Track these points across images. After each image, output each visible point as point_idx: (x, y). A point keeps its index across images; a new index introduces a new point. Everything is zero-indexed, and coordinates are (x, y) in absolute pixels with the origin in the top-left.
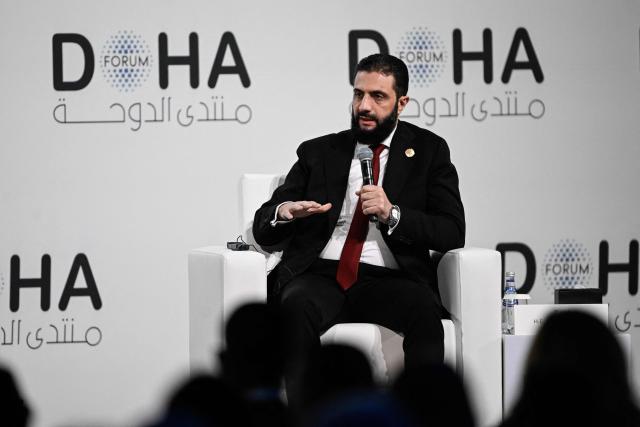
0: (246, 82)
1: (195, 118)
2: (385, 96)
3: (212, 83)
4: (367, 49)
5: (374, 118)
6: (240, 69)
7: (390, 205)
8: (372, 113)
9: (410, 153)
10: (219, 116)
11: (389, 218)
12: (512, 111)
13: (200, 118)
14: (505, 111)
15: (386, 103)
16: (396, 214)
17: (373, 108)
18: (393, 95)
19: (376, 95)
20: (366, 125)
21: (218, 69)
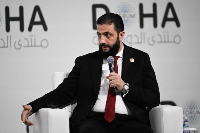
0: (46, 29)
1: (23, 46)
2: (111, 35)
3: (30, 29)
4: (100, 12)
5: (108, 46)
6: (42, 22)
7: (124, 83)
8: (107, 44)
9: (132, 60)
10: (33, 44)
11: (123, 89)
12: (166, 40)
13: (25, 45)
14: (163, 41)
15: (112, 38)
16: (127, 87)
17: (107, 41)
18: (115, 33)
19: (106, 34)
20: (105, 50)
21: (33, 23)
